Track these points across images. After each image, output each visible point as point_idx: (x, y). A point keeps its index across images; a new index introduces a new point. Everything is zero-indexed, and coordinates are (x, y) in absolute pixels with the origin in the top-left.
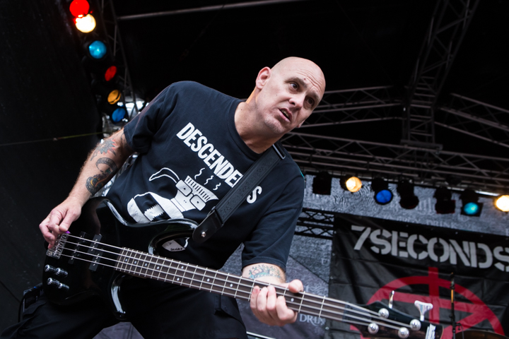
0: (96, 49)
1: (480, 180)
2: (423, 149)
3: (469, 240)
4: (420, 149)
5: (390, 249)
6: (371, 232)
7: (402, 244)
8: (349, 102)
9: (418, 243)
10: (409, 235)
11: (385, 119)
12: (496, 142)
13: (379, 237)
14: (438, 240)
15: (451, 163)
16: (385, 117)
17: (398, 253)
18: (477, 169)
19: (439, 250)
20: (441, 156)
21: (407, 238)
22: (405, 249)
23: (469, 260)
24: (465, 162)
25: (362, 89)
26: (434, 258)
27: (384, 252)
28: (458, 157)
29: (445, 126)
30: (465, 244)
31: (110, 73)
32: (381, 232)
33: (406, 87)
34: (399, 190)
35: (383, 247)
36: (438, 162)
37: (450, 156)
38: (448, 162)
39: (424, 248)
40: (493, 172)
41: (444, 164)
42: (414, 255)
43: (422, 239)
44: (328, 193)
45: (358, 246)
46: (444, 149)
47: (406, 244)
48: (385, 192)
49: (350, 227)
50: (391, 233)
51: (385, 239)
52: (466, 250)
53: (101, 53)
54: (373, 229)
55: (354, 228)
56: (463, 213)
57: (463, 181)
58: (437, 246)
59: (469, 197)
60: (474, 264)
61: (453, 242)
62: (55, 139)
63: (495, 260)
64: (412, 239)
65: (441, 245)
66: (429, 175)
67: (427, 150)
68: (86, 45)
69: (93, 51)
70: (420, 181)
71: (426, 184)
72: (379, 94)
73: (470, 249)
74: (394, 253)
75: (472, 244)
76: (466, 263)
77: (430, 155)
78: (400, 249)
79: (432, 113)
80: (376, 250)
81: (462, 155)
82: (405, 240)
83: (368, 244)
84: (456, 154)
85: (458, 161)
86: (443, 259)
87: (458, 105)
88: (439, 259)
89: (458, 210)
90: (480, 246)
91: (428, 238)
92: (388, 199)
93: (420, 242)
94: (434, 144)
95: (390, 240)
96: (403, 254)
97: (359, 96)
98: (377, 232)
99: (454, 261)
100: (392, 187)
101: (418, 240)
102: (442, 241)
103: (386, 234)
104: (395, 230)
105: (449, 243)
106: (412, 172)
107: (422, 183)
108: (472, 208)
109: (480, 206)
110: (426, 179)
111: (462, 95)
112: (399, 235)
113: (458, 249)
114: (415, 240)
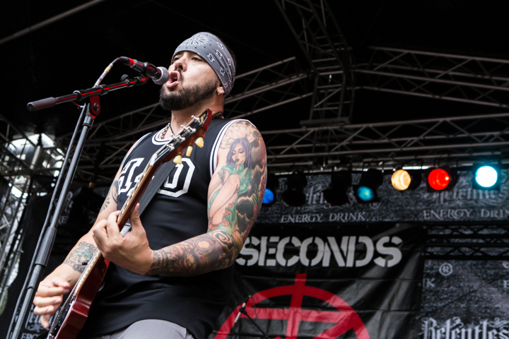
3: (350, 234)
5: (258, 259)
7: (272, 251)
9: (290, 247)
10: (280, 240)
12: (437, 97)
14: (314, 240)
17: (265, 262)
19: (312, 252)
21: (277, 243)
22: (273, 256)
23: (345, 259)
26: (305, 262)
27: (251, 263)
29: (376, 89)
35: (250, 257)
39: (296, 251)
42: (282, 262)
43: (295, 240)
47: (276, 250)
50: (260, 239)
52: (344, 247)
58: (310, 248)
60: (350, 264)
61: (331, 239)
63: (376, 254)
64: (284, 242)
65: (316, 246)
73: (348, 246)
74: (261, 263)
75: (352, 239)
76: (341, 263)
78: (268, 256)
80: (241, 261)
81: (371, 126)
82: (275, 245)
86: (315, 262)
88: (310, 263)
90: (362, 239)
91: (302, 240)
93: (293, 245)
95: (258, 248)
96: (271, 263)
99: (326, 263)
101: (290, 244)
102: (319, 241)
104: (265, 235)
105: (325, 241)
108: (366, 194)
109: (375, 190)
112: (268, 240)
113: (335, 247)
114: (287, 245)
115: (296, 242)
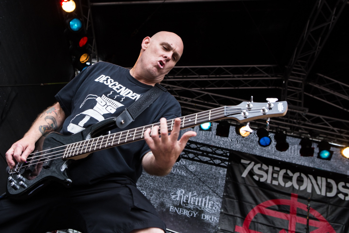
0: (74, 24)
1: (333, 135)
2: (295, 111)
3: (322, 176)
4: (292, 110)
5: (266, 178)
6: (255, 165)
7: (275, 175)
8: (246, 74)
9: (287, 175)
10: (281, 170)
11: (270, 87)
13: (259, 169)
14: (300, 174)
15: (313, 122)
16: (270, 86)
17: (272, 182)
18: (331, 127)
19: (300, 181)
20: (307, 116)
21: (279, 171)
22: (276, 179)
23: (320, 190)
24: (323, 122)
25: (255, 66)
26: (296, 187)
27: (262, 180)
28: (319, 118)
29: (311, 96)
30: (319, 178)
31: (83, 42)
32: (262, 165)
33: (286, 67)
34: (275, 138)
35: (262, 176)
36: (305, 120)
37: (313, 117)
38: (311, 121)
39: (290, 179)
40: (342, 130)
41: (308, 122)
42: (282, 184)
43: (289, 172)
44: (227, 136)
45: (245, 174)
46: (309, 112)
47: (278, 175)
48: (266, 138)
49: (240, 161)
50: (268, 167)
51: (264, 170)
52: (319, 183)
53: (78, 27)
54: (256, 163)
55: (243, 161)
56: (319, 157)
57: (321, 135)
58: (299, 178)
59: (324, 146)
60: (323, 194)
61: (311, 176)
62: (42, 84)
63: (339, 192)
64: (283, 172)
65: (302, 178)
66: (297, 129)
67: (297, 111)
68: (67, 21)
69: (72, 26)
70: (291, 133)
71: (295, 135)
72: (267, 70)
73: (322, 182)
74: (269, 182)
75: (324, 179)
76: (318, 192)
77: (299, 115)
78: (273, 178)
79: (303, 86)
80: (256, 178)
81: (321, 117)
82: (278, 172)
83: (251, 173)
84: (317, 116)
85: (318, 120)
86: (302, 188)
87: (321, 82)
88: (299, 188)
89: (315, 155)
90: (329, 180)
91: (294, 173)
92: (268, 143)
93: (288, 174)
94: (302, 108)
95: (267, 172)
96: (275, 183)
97: (253, 71)
98: (259, 165)
99: (309, 190)
100: (271, 135)
101: (286, 173)
102: (303, 175)
103: (265, 167)
104: (271, 165)
105: (308, 177)
106: (286, 126)
107: (292, 134)
108: (326, 154)
109: (331, 153)
110: (295, 132)
111: (325, 75)
112: (273, 168)
113: (314, 181)
114: (285, 174)
115: (290, 173)
